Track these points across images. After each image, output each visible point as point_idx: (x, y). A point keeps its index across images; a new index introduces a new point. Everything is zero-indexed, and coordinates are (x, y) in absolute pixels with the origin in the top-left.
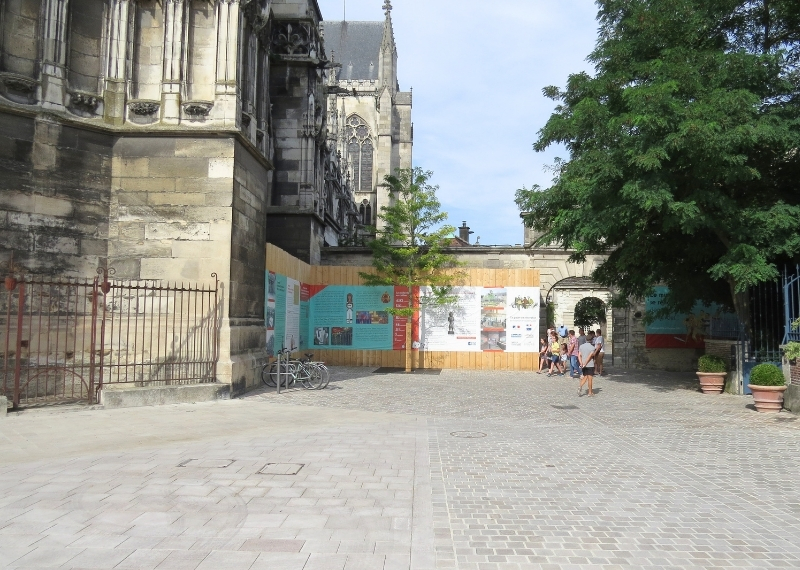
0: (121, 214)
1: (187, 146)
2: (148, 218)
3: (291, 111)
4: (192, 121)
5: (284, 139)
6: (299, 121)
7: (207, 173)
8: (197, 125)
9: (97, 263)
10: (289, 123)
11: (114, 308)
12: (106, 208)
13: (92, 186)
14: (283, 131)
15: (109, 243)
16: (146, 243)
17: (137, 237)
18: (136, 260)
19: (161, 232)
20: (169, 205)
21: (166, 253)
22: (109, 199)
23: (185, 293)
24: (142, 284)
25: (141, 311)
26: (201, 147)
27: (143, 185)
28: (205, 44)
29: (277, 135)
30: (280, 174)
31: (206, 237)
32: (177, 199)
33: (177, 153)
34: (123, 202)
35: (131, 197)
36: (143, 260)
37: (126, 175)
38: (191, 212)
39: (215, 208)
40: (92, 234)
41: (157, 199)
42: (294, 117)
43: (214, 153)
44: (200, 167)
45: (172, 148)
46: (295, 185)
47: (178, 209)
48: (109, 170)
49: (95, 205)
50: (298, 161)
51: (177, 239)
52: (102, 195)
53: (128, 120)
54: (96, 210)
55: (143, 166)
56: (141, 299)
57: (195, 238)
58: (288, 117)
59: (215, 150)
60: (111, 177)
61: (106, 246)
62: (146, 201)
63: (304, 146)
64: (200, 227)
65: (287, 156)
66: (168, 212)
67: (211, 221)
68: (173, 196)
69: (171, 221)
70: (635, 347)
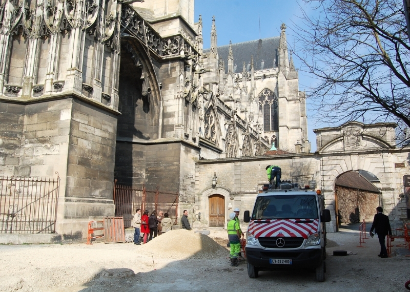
0: (26, 144)
1: (53, 105)
2: (35, 145)
3: (171, 85)
4: (57, 92)
5: (167, 101)
6: (175, 90)
7: (60, 118)
8: (59, 93)
9: (13, 169)
10: (170, 92)
11: (20, 192)
12: (20, 141)
13: (13, 130)
14: (167, 97)
15: (20, 159)
16: (34, 157)
17: (31, 155)
18: (29, 166)
19: (40, 151)
20: (44, 137)
21: (41, 163)
22: (22, 136)
23: (47, 184)
24: (31, 179)
25: (30, 193)
26: (58, 105)
27: (35, 128)
28: (67, 52)
29: (164, 99)
30: (165, 120)
31: (57, 152)
32: (47, 133)
33: (49, 109)
34: (27, 137)
35: (30, 135)
36: (32, 167)
37: (29, 123)
38: (52, 140)
39: (62, 136)
40: (12, 154)
41: (39, 134)
42: (172, 88)
43: (63, 107)
44: (57, 115)
45: (46, 107)
46: (173, 126)
47: (47, 139)
48: (22, 121)
49: (14, 139)
50: (174, 112)
51: (46, 155)
52: (18, 135)
53: (32, 96)
54: (15, 142)
55: (35, 118)
56: (30, 187)
57: (53, 153)
58: (169, 88)
59: (64, 105)
60: (23, 125)
61: (19, 160)
62: (35, 136)
63: (178, 103)
64: (56, 147)
65: (169, 110)
66: (43, 141)
67: (60, 144)
68: (45, 131)
69: (44, 145)
70: (401, 219)
